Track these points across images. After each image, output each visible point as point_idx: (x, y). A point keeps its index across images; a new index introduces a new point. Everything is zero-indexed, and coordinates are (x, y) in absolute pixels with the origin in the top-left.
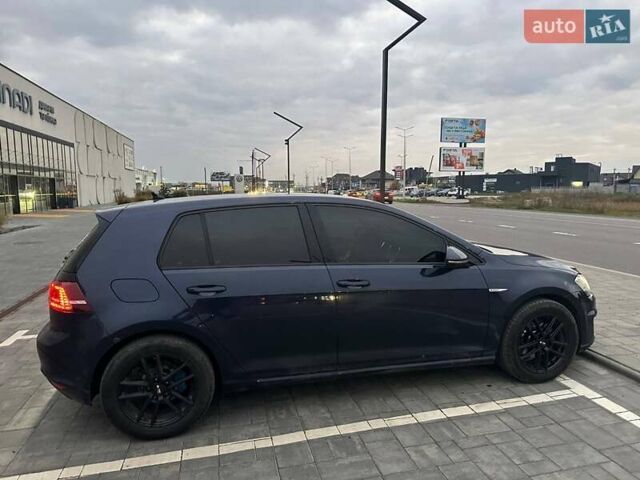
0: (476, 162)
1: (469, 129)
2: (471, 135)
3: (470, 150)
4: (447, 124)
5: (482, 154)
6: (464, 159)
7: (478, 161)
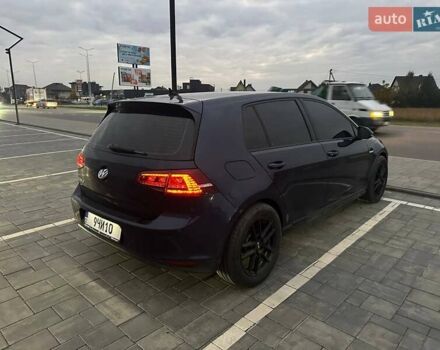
0: (145, 80)
1: (138, 54)
2: (140, 59)
3: (140, 70)
4: (123, 49)
5: (149, 74)
6: (137, 77)
7: (146, 79)
